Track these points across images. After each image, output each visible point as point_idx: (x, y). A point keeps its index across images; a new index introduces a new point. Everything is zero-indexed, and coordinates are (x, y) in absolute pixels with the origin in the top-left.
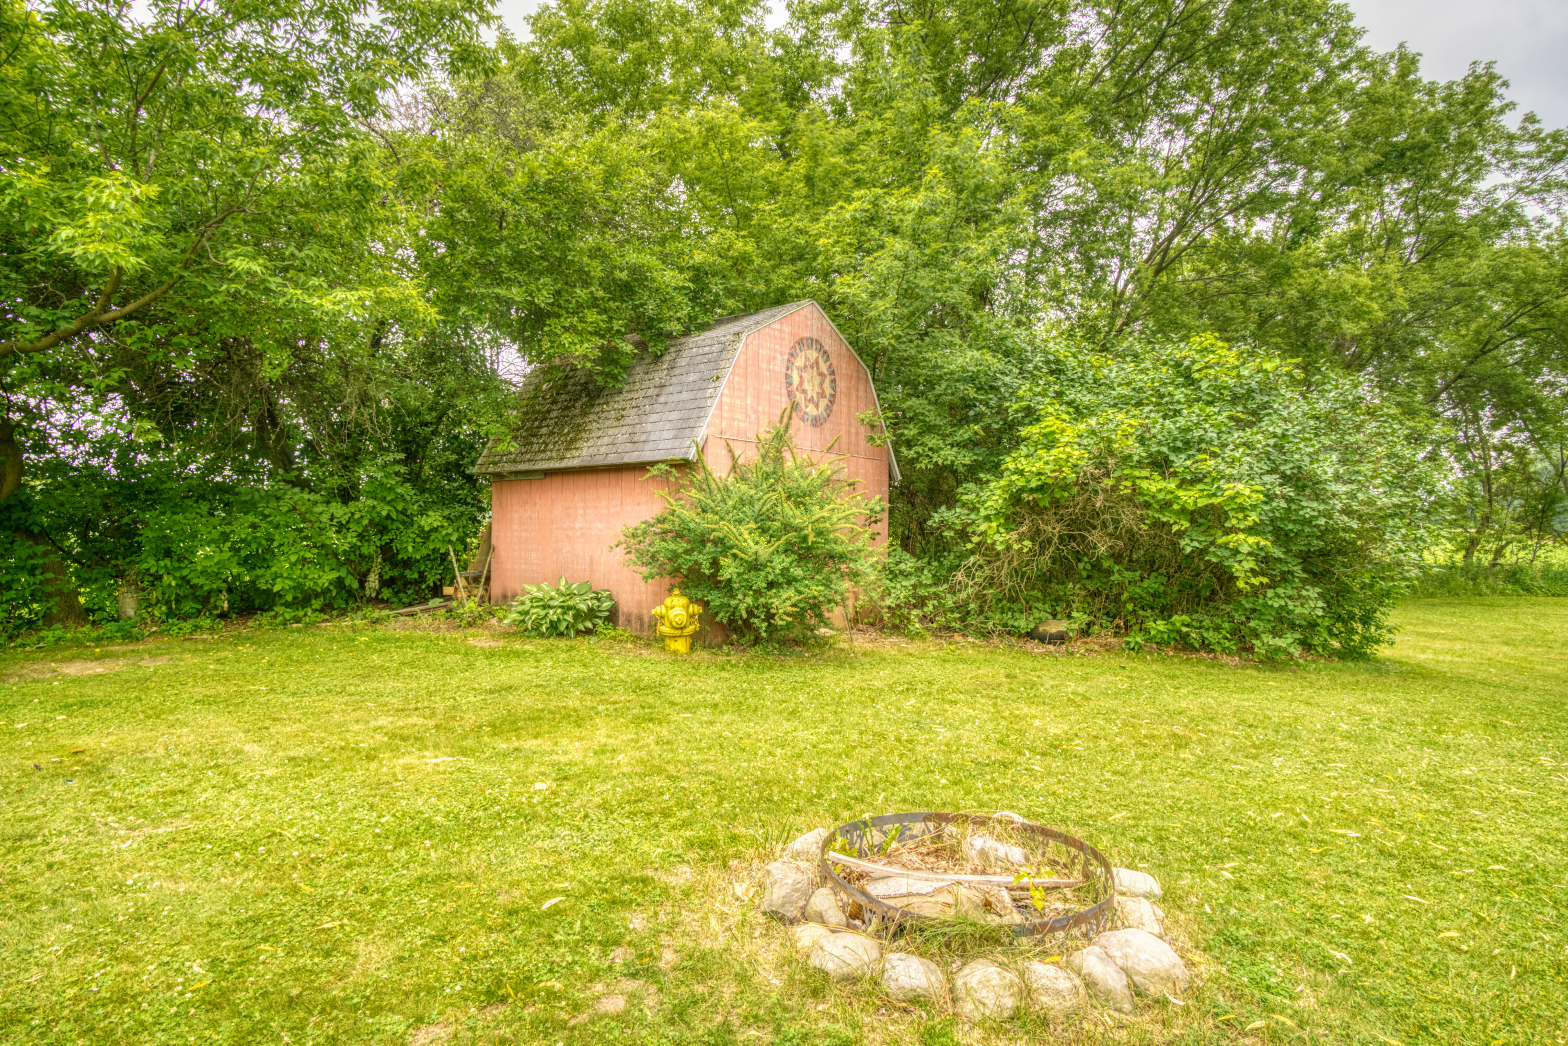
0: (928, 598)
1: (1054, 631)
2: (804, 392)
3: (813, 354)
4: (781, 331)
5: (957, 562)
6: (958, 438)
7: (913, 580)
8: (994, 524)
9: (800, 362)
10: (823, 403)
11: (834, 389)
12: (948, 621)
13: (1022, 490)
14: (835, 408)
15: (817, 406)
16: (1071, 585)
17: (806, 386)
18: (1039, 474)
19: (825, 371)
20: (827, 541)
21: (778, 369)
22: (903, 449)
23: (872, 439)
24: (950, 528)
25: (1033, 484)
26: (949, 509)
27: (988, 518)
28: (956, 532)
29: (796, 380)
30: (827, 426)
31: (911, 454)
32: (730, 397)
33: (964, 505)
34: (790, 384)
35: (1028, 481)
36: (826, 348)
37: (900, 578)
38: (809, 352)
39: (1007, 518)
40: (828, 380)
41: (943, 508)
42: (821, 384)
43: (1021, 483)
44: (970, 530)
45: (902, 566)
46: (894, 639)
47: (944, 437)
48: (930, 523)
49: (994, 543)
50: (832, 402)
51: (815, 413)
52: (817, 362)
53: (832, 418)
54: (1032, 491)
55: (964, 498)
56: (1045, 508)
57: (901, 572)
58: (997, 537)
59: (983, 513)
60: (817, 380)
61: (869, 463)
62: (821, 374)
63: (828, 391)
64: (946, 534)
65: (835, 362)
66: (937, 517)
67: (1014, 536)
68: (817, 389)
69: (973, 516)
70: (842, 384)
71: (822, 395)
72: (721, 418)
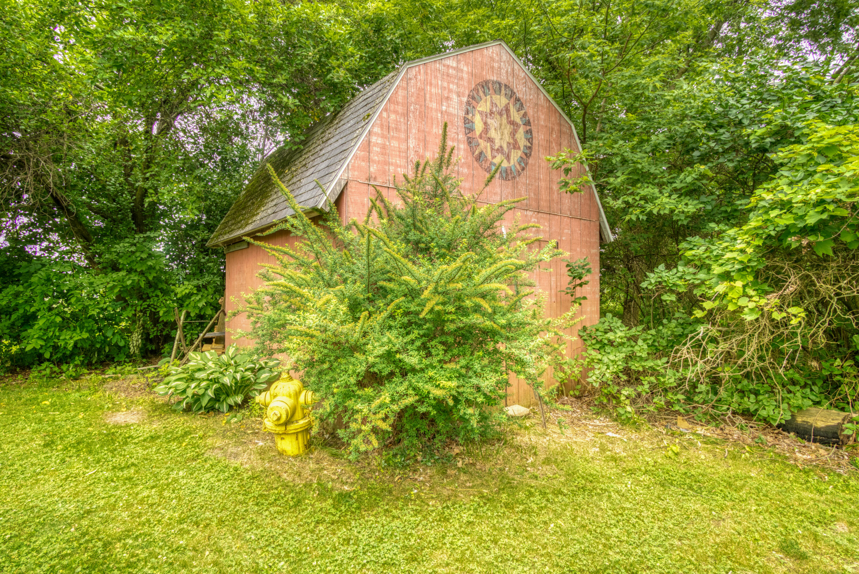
0: (645, 372)
1: (820, 424)
2: (490, 140)
3: (502, 101)
4: (457, 69)
5: (679, 331)
6: (678, 185)
7: (626, 350)
8: (739, 284)
9: (484, 106)
10: (516, 155)
11: (530, 140)
12: (669, 403)
13: (787, 231)
14: (531, 161)
15: (508, 158)
16: (838, 362)
17: (493, 134)
18: (821, 202)
19: (518, 120)
20: (462, 311)
21: (455, 112)
22: (609, 199)
23: (566, 184)
24: (672, 291)
25: (811, 220)
26: (668, 267)
27: (726, 276)
28: (680, 297)
29: (479, 126)
30: (522, 180)
31: (618, 204)
32: (383, 136)
33: (688, 262)
34: (471, 130)
35: (802, 218)
36: (519, 95)
37: (608, 349)
38: (496, 98)
39: (757, 274)
40: (521, 131)
41: (662, 267)
42: (513, 134)
43: (787, 220)
44: (697, 292)
45: (611, 336)
46: (600, 422)
47: (660, 185)
48: (644, 285)
49: (741, 309)
50: (528, 155)
51: (505, 164)
52: (507, 110)
53: (527, 172)
54: (806, 231)
55: (688, 254)
56: (826, 258)
57: (611, 343)
58: (744, 302)
59: (717, 270)
60: (507, 129)
61: (575, 222)
62: (512, 123)
63: (522, 142)
64: (665, 297)
65: (531, 112)
66: (653, 278)
67: (774, 300)
68: (507, 138)
69: (702, 275)
70: (539, 137)
71: (515, 146)
72: (369, 160)
